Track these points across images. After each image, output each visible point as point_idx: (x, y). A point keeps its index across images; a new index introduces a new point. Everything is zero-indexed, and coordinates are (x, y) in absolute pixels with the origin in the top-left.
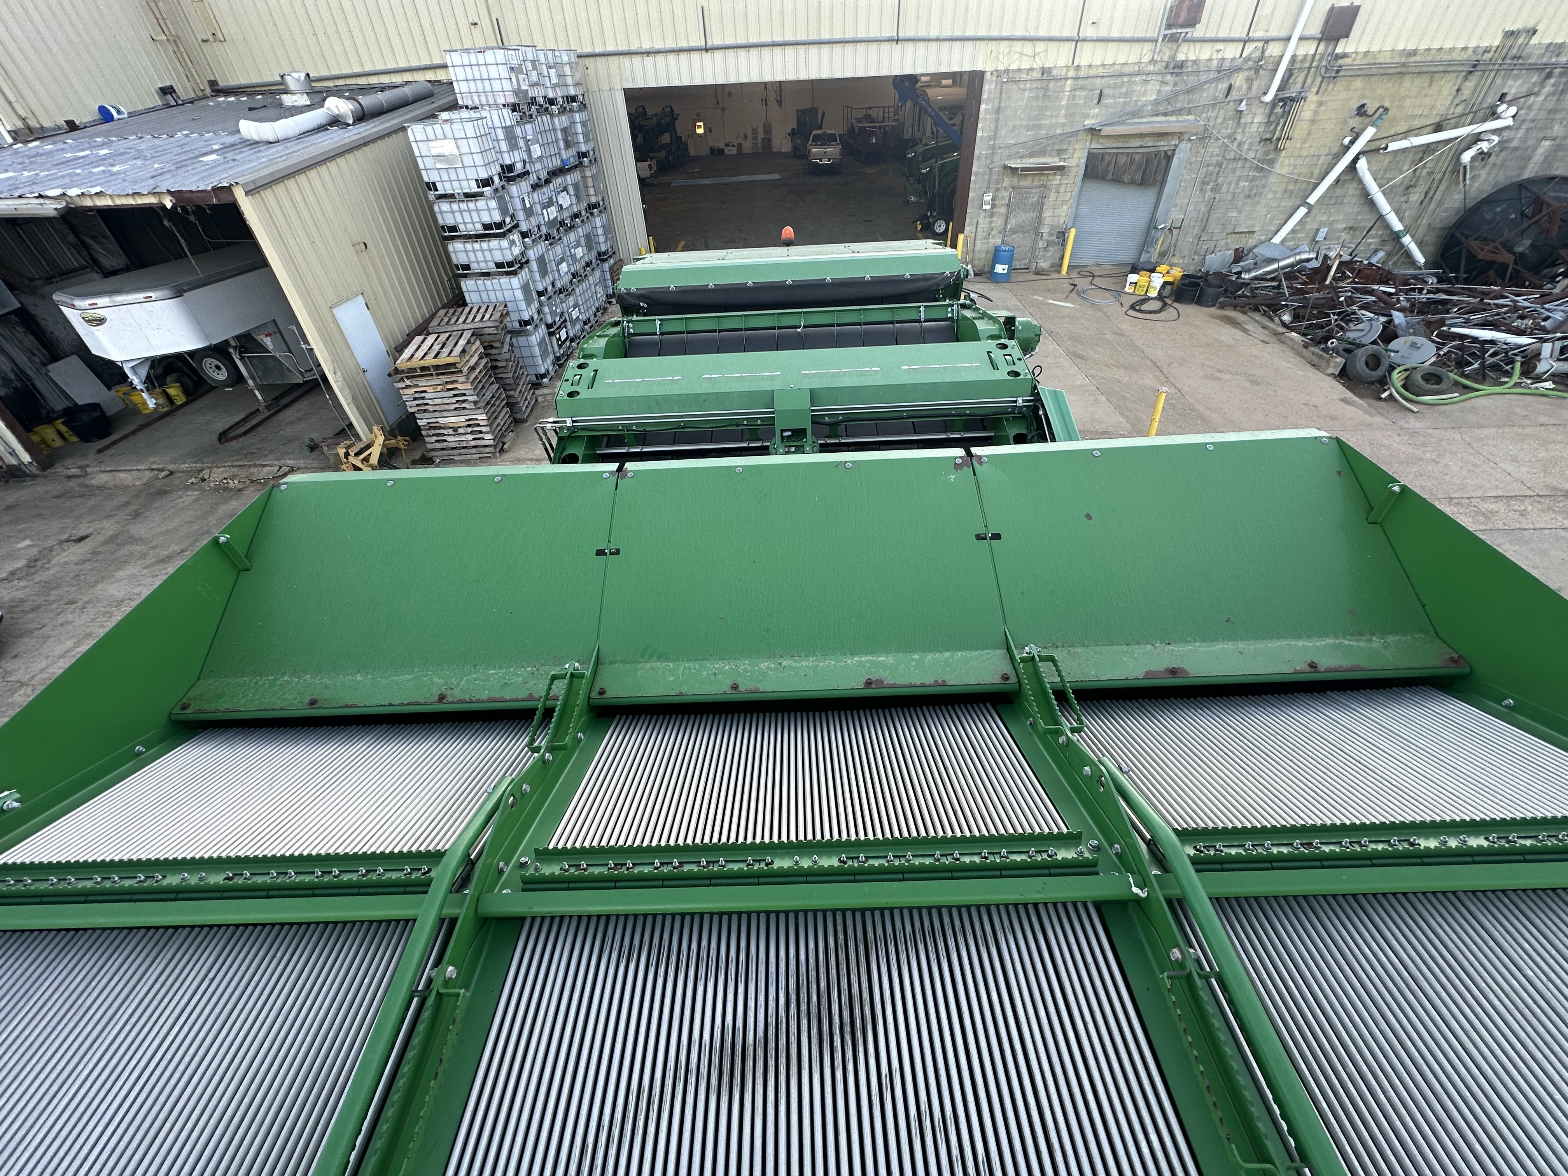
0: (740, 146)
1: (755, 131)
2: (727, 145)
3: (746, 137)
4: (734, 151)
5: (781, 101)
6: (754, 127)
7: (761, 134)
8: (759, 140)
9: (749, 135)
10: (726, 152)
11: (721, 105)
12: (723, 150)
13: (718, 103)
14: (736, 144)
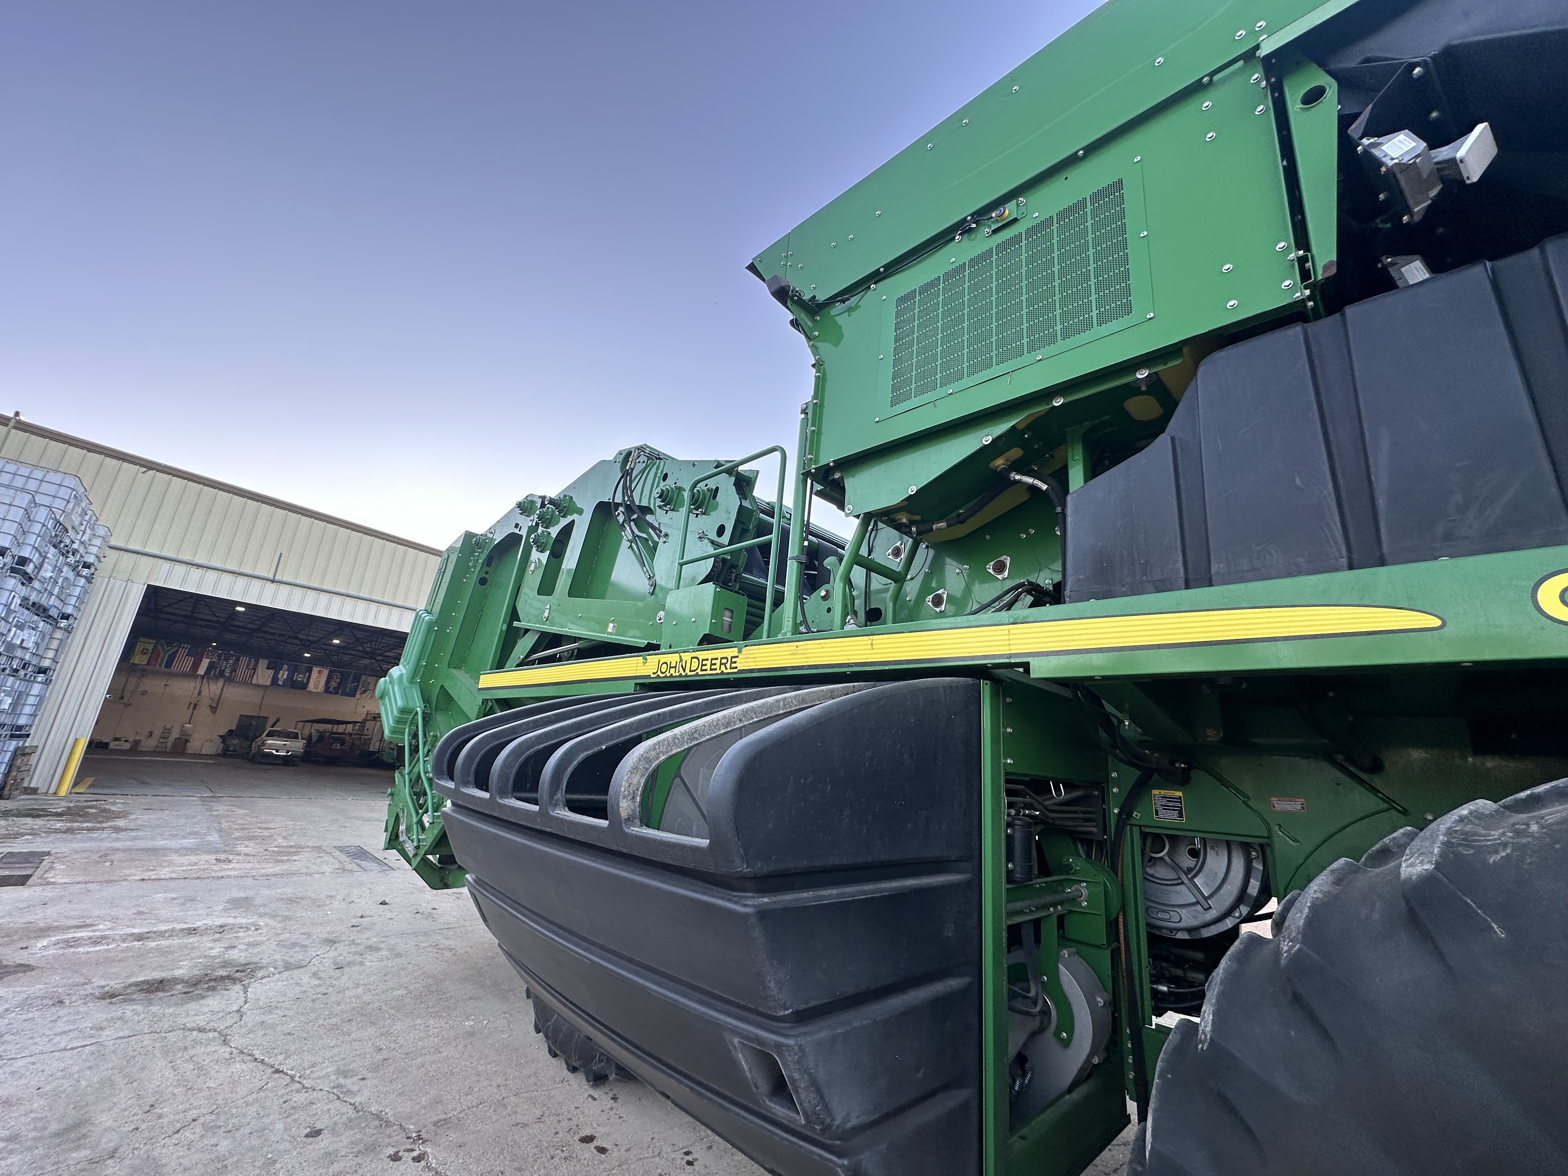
0: (137, 743)
1: (167, 732)
2: (116, 739)
3: (151, 734)
4: (127, 746)
5: (216, 708)
6: (168, 726)
7: (175, 734)
8: (171, 739)
9: (157, 733)
10: (112, 746)
11: (125, 700)
12: (107, 744)
13: (122, 698)
14: (131, 740)
